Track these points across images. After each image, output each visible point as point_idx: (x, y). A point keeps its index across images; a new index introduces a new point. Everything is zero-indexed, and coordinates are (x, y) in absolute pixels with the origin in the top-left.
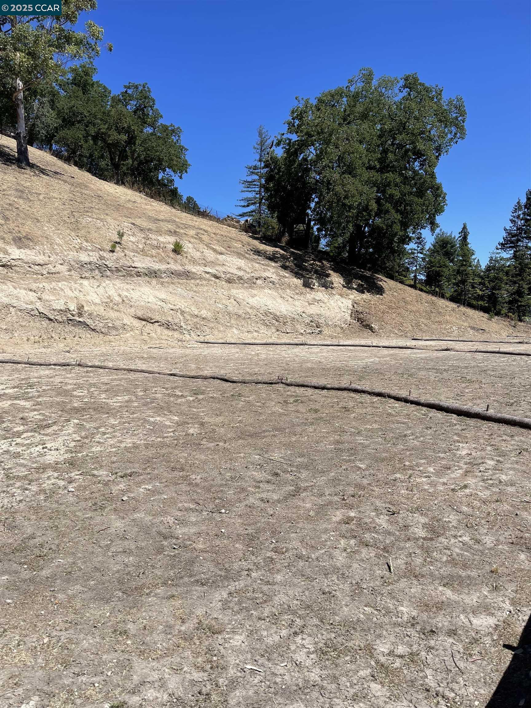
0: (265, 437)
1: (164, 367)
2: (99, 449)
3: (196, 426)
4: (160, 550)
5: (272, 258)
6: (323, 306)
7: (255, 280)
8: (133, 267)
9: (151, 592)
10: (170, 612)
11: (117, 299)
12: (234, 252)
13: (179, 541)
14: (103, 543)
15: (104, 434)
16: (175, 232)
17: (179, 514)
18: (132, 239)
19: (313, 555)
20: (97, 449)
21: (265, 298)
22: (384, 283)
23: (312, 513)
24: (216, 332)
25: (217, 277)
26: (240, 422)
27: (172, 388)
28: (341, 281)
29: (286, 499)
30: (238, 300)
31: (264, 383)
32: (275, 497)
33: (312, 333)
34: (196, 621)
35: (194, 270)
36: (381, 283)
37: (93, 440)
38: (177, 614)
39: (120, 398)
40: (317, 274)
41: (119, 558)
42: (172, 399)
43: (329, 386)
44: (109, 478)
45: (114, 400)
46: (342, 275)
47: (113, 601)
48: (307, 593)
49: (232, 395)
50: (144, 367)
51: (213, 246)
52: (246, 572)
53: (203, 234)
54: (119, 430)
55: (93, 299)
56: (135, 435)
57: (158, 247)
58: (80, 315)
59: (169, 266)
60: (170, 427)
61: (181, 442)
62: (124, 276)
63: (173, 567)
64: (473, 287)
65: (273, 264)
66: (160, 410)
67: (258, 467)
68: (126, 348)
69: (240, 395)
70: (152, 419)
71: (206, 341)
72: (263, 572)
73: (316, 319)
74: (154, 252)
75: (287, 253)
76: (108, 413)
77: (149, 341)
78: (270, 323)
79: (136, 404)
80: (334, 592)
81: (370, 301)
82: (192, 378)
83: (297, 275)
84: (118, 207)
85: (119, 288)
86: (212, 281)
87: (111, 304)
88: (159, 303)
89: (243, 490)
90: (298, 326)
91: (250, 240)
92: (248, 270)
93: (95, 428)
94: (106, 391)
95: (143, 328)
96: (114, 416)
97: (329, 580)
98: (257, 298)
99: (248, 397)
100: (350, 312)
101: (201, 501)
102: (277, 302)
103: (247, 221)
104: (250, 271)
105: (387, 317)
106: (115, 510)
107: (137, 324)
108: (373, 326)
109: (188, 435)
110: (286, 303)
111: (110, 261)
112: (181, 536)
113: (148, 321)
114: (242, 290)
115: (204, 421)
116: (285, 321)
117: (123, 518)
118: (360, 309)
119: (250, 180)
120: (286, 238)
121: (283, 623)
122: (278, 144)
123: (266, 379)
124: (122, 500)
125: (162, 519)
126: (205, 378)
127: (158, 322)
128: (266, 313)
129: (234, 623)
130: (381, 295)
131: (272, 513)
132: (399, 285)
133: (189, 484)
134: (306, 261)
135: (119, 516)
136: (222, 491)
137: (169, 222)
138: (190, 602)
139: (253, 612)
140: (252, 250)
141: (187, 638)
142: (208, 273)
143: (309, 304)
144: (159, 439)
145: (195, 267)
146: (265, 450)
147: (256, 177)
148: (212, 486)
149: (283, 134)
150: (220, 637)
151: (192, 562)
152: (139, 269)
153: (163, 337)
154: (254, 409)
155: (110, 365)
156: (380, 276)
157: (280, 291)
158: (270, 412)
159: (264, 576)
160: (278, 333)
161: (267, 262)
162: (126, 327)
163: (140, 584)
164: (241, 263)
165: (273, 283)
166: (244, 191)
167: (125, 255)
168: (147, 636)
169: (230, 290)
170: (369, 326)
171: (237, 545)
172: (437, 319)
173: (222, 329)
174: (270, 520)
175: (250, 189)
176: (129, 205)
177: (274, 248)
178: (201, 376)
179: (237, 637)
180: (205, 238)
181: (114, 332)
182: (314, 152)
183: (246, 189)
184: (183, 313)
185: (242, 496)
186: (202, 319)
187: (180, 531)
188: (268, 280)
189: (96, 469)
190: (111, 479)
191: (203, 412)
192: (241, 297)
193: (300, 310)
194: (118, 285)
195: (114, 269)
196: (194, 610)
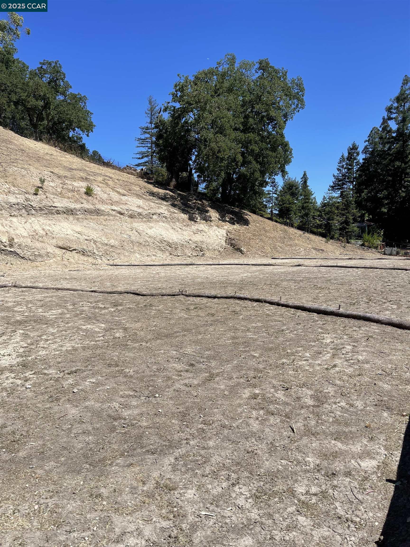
0: (177, 336)
1: (84, 286)
2: (44, 352)
3: (121, 331)
4: (113, 429)
5: (164, 198)
6: (205, 234)
7: (151, 216)
8: (53, 207)
9: (112, 462)
10: (132, 477)
11: (42, 232)
12: (133, 193)
13: (127, 421)
14: (65, 427)
15: (47, 340)
16: (86, 179)
17: (122, 400)
18: (52, 184)
19: (234, 425)
20: (43, 353)
21: (160, 230)
22: (249, 216)
23: (226, 393)
24: (122, 257)
25: (122, 214)
26: (155, 326)
27: (95, 302)
28: (217, 215)
29: (204, 383)
30: (138, 231)
31: (168, 295)
32: (196, 382)
33: (197, 255)
34: (154, 482)
35: (103, 208)
36: (247, 217)
37: (38, 346)
38: (138, 478)
39: (54, 311)
40: (199, 210)
41: (81, 438)
42: (97, 310)
43: (219, 295)
44: (58, 376)
45: (50, 313)
46: (217, 210)
47: (83, 472)
48: (235, 453)
49: (145, 306)
50: (69, 286)
51: (117, 190)
52: (185, 441)
53: (109, 180)
54: (59, 337)
55: (21, 233)
56: (72, 340)
57: (73, 191)
58: (11, 246)
59: (82, 205)
60: (99, 332)
61: (111, 344)
62: (46, 214)
63: (126, 442)
64: (314, 219)
65: (165, 203)
66: (89, 319)
67: (177, 360)
68: (51, 271)
69: (151, 305)
70: (84, 327)
71: (115, 264)
72: (198, 440)
73: (200, 245)
74: (70, 194)
75: (175, 194)
76: (47, 324)
77: (68, 265)
78: (165, 249)
79: (68, 316)
80: (255, 451)
81: (240, 230)
82: (110, 293)
83: (184, 211)
84: (39, 159)
85: (43, 224)
86: (117, 216)
87: (37, 237)
88: (76, 235)
89: (169, 378)
90: (186, 251)
91: (146, 184)
92: (145, 208)
93: (38, 336)
94: (41, 306)
95: (64, 255)
96: (53, 326)
97: (250, 442)
98: (154, 229)
99: (158, 307)
100: (225, 239)
101: (137, 389)
102: (169, 233)
103: (142, 169)
104: (147, 209)
105: (252, 243)
106: (69, 400)
107: (58, 252)
108: (242, 249)
109: (115, 338)
110: (176, 233)
111: (35, 202)
112: (127, 417)
113: (67, 250)
114: (142, 224)
115: (126, 327)
116: (176, 247)
117: (77, 406)
118: (232, 236)
119: (144, 138)
120: (173, 183)
121: (222, 477)
122: (165, 110)
123: (168, 291)
124: (74, 392)
125: (109, 405)
126: (121, 293)
127: (75, 250)
128: (162, 241)
129: (184, 481)
130: (248, 225)
131: (196, 394)
132: (260, 218)
133: (125, 376)
134: (190, 201)
135: (73, 405)
136: (152, 380)
137: (81, 170)
138: (145, 468)
139: (197, 471)
140: (148, 192)
141: (150, 495)
142: (114, 210)
143: (194, 233)
144: (93, 343)
145: (104, 206)
146: (179, 347)
147: (148, 136)
148: (144, 377)
149: (169, 103)
150: (176, 493)
151: (140, 437)
152: (58, 209)
153: (80, 262)
154: (164, 315)
155: (41, 285)
156: (246, 212)
157: (172, 223)
158: (177, 317)
159: (199, 443)
160: (171, 256)
161: (160, 201)
162: (49, 255)
163: (102, 457)
164: (140, 202)
165: (166, 217)
166: (139, 147)
167: (47, 197)
168: (118, 497)
169: (132, 223)
170: (239, 249)
171: (173, 421)
172: (289, 243)
173: (127, 254)
174: (195, 400)
175: (144, 145)
176: (48, 157)
177: (165, 191)
178: (116, 291)
179: (189, 491)
180: (110, 183)
181: (40, 259)
182: (193, 116)
183: (140, 145)
184: (95, 242)
185: (170, 383)
186: (110, 247)
187: (126, 413)
188: (162, 215)
189: (45, 368)
190: (60, 376)
191: (124, 319)
192: (141, 229)
193: (187, 238)
194: (42, 221)
195: (38, 209)
196: (150, 474)
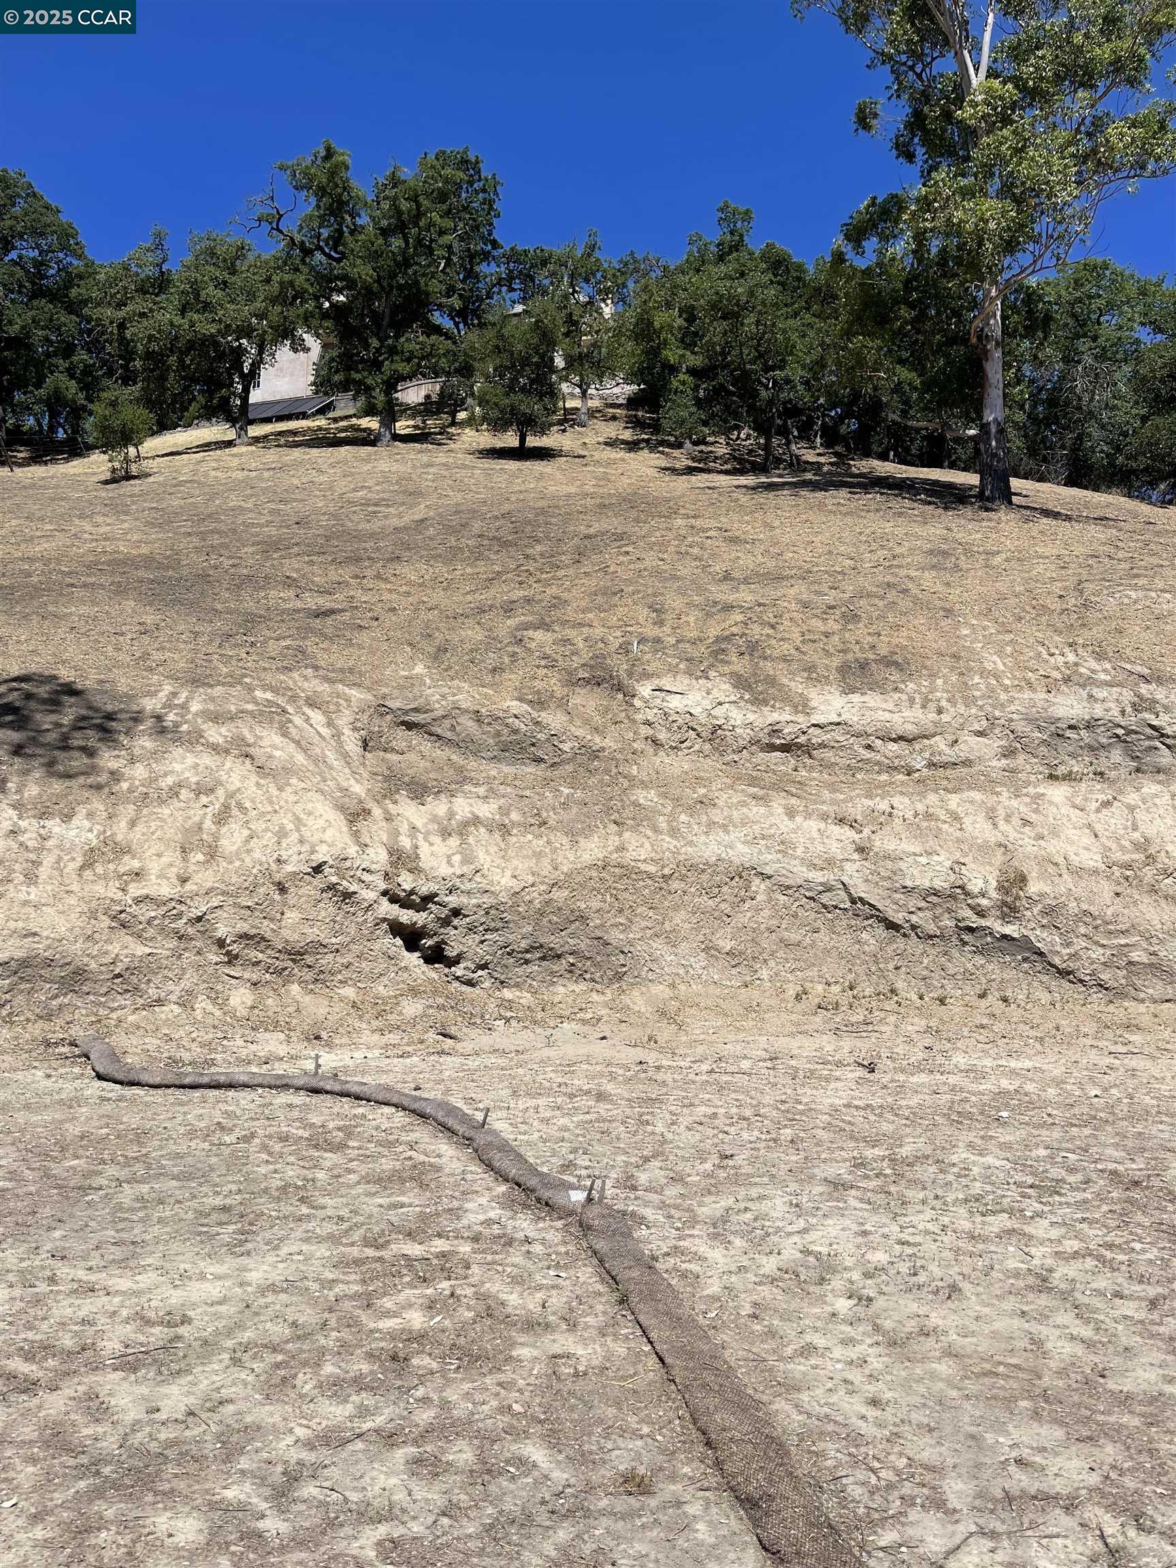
55: (1071, 850)
58: (1009, 911)
87: (1149, 874)
